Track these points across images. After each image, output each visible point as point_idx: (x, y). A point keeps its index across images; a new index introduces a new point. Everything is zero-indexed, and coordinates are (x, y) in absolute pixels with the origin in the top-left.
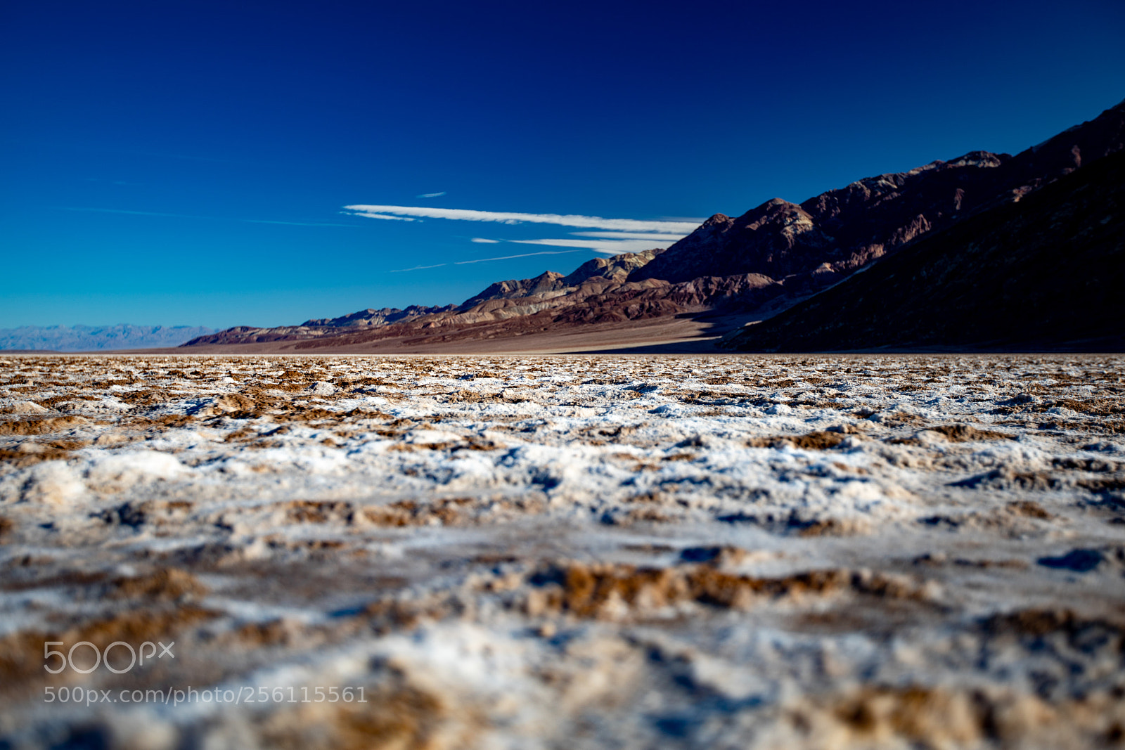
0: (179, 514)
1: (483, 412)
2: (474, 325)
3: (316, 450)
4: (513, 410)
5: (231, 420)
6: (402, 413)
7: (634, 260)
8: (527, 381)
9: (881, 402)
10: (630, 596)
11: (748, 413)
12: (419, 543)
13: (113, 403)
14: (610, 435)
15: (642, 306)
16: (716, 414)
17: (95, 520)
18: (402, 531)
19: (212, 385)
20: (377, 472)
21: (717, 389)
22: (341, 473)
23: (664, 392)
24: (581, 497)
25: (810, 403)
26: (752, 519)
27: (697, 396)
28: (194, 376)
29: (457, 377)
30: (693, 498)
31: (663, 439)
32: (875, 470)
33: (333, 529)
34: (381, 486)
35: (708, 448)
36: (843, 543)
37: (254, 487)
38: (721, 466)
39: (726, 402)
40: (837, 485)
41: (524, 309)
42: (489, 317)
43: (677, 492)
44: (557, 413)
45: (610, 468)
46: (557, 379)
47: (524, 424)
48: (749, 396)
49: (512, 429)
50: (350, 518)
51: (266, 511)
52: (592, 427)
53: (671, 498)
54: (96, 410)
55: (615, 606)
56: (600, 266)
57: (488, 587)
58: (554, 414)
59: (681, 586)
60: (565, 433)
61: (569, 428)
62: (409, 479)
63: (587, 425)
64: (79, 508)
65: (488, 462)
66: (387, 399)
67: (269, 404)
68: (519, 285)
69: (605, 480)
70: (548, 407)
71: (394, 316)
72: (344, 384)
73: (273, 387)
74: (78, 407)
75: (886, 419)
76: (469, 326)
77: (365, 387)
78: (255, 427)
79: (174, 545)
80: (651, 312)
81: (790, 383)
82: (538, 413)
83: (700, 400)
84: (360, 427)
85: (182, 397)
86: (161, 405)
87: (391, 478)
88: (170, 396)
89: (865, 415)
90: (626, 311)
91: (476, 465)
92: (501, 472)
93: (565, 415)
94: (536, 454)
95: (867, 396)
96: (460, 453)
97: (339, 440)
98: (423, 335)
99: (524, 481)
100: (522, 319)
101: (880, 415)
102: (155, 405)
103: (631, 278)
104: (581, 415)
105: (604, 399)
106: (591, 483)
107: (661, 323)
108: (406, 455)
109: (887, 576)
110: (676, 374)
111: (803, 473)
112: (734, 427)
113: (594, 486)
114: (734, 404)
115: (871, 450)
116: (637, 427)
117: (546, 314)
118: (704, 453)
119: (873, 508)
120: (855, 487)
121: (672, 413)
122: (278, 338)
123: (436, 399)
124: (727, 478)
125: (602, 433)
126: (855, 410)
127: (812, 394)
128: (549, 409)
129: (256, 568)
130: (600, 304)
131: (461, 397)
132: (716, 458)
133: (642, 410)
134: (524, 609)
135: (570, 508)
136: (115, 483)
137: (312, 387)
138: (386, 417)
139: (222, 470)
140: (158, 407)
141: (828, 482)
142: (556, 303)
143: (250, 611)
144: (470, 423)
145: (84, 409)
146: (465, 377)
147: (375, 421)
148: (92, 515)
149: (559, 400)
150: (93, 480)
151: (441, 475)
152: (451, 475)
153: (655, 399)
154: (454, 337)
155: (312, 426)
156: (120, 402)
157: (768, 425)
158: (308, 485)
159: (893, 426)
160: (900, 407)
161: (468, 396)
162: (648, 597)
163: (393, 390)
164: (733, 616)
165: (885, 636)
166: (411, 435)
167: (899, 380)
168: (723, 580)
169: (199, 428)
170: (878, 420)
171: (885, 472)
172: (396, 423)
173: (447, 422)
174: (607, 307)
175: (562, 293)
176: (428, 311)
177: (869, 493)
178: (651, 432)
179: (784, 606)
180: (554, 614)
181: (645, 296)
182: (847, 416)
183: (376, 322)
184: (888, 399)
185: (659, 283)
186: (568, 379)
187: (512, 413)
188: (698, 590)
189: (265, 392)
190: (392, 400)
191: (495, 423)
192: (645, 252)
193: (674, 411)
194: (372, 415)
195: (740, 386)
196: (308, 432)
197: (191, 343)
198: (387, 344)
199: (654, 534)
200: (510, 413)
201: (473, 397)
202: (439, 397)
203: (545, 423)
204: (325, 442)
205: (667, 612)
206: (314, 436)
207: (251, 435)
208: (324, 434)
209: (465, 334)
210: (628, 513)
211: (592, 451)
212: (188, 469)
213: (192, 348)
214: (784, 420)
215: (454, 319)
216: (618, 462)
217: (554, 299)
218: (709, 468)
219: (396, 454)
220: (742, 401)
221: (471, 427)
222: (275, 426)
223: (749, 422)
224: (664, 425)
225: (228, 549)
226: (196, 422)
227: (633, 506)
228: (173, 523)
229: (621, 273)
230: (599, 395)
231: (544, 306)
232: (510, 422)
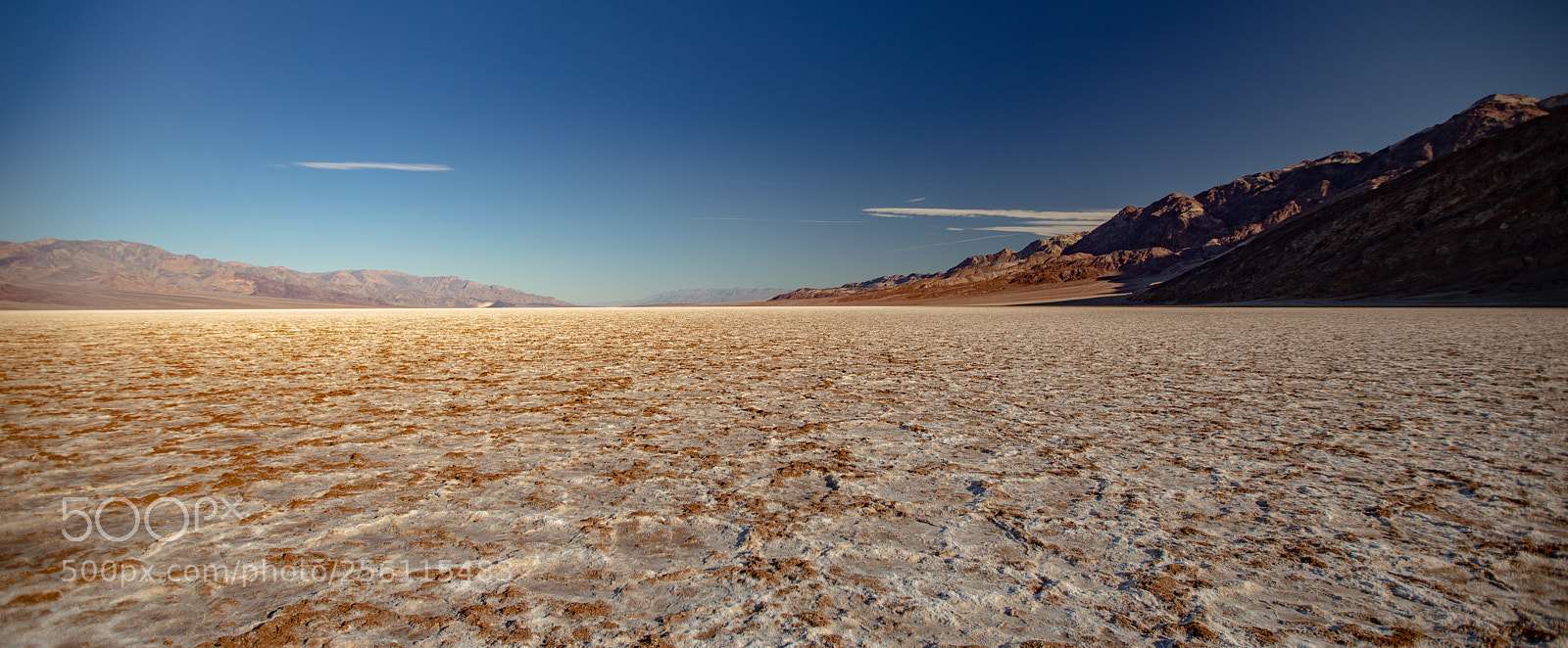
2: (955, 286)
7: (1067, 240)
15: (1073, 272)
41: (989, 275)
42: (965, 281)
56: (1042, 245)
68: (985, 259)
71: (901, 281)
76: (951, 286)
80: (1079, 276)
90: (1061, 276)
98: (920, 293)
100: (987, 282)
103: (1064, 253)
107: (1086, 284)
117: (1004, 278)
122: (827, 295)
130: (1042, 271)
142: (1011, 271)
154: (941, 294)
174: (1047, 273)
175: (1016, 263)
176: (923, 277)
181: (1074, 265)
183: (888, 284)
185: (1086, 255)
192: (1076, 234)
197: (774, 299)
198: (897, 298)
209: (948, 292)
213: (775, 302)
215: (942, 282)
217: (1010, 268)
229: (1058, 250)
231: (1003, 273)
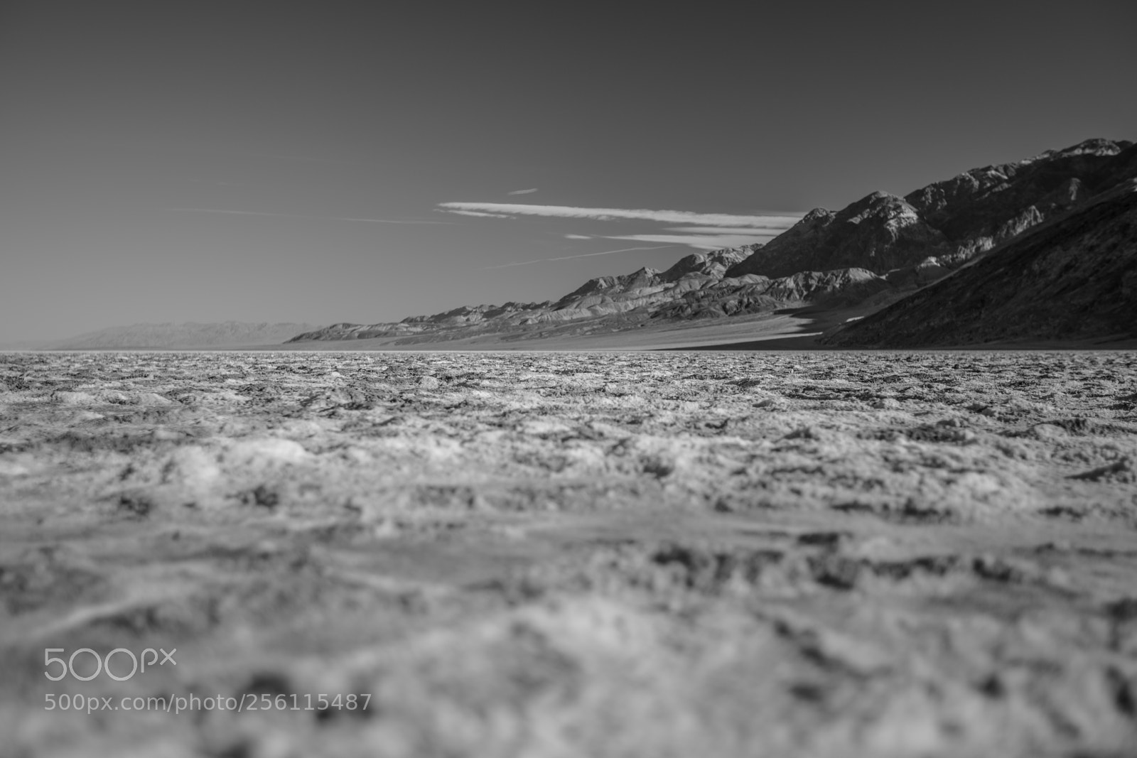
0: (310, 496)
1: (588, 405)
3: (432, 440)
4: (617, 403)
5: (345, 411)
6: (508, 406)
7: (732, 255)
8: (627, 376)
9: (993, 397)
10: (753, 574)
11: (855, 407)
12: (540, 526)
13: (230, 395)
14: (716, 427)
15: (741, 302)
16: (822, 408)
17: (232, 501)
18: (521, 515)
19: (320, 379)
20: (491, 460)
21: (822, 384)
22: (457, 461)
23: (767, 387)
24: (693, 484)
25: (919, 398)
26: (867, 508)
27: (801, 391)
28: (301, 371)
29: (557, 372)
30: (807, 487)
31: (770, 431)
32: (992, 463)
33: (455, 511)
34: (496, 473)
35: (817, 439)
36: (962, 531)
37: (376, 473)
38: (833, 457)
39: (831, 396)
40: (953, 476)
41: (622, 305)
42: (586, 314)
43: (789, 481)
44: (661, 406)
45: (721, 458)
46: (658, 374)
47: (629, 416)
48: (855, 391)
49: (618, 421)
50: (471, 502)
51: (391, 494)
52: (698, 420)
53: (784, 487)
54: (215, 402)
55: (738, 584)
56: (698, 262)
57: (614, 565)
58: (658, 408)
59: (803, 567)
60: (672, 425)
61: (674, 420)
62: (523, 467)
63: (693, 417)
64: (216, 490)
65: (599, 452)
66: (491, 393)
67: (379, 397)
68: (616, 281)
69: (717, 470)
70: (652, 400)
71: (491, 313)
72: (448, 379)
73: (380, 381)
74: (199, 399)
75: (1000, 413)
76: (566, 322)
77: (469, 381)
78: (369, 418)
79: (308, 524)
80: (749, 307)
81: (895, 379)
82: (642, 407)
83: (804, 394)
84: (469, 419)
85: (295, 390)
86: (276, 397)
87: (505, 466)
88: (283, 389)
89: (977, 409)
90: (724, 308)
91: (587, 454)
92: (612, 461)
93: (669, 408)
94: (646, 443)
95: (978, 391)
96: (572, 443)
97: (451, 431)
98: (520, 331)
99: (636, 470)
100: (619, 315)
101: (993, 409)
102: (270, 397)
103: (729, 274)
104: (686, 408)
105: (707, 394)
106: (701, 471)
107: (760, 319)
108: (518, 444)
109: (1011, 562)
110: (777, 369)
111: (917, 464)
112: (841, 421)
113: (705, 474)
114: (839, 399)
115: (986, 442)
116: (744, 419)
117: (643, 310)
118: (814, 444)
119: (991, 498)
120: (972, 478)
121: (778, 407)
122: (378, 335)
123: (539, 392)
124: (840, 468)
125: (708, 425)
126: (966, 405)
127: (920, 389)
128: (653, 403)
129: (386, 546)
130: (698, 300)
131: (564, 391)
132: (827, 449)
133: (746, 404)
134: (650, 586)
135: (684, 495)
136: (247, 468)
137: (417, 382)
138: (493, 409)
139: (344, 457)
140: (273, 399)
141: (943, 473)
142: (653, 299)
143: (388, 584)
144: (576, 415)
145: (205, 401)
146: (566, 372)
147: (483, 413)
148: (228, 497)
149: (661, 395)
150: (227, 464)
151: (554, 464)
152: (564, 464)
153: (761, 393)
154: (551, 333)
155: (423, 417)
156: (236, 394)
157: (877, 418)
158: (426, 470)
159: (1007, 421)
160: (1014, 401)
161: (570, 390)
162: (770, 576)
163: (497, 384)
164: (854, 597)
165: (1013, 618)
166: (521, 425)
167: (1010, 376)
168: (844, 563)
169: (315, 418)
170: (991, 414)
171: (1001, 464)
172: (504, 415)
173: (554, 414)
174: (705, 303)
175: (659, 289)
176: (525, 307)
177: (987, 484)
178: (757, 425)
179: (906, 588)
180: (680, 590)
181: (743, 292)
182: (959, 410)
183: (474, 318)
184: (1000, 394)
185: (758, 278)
186: (669, 374)
187: (616, 406)
188: (819, 572)
189: (372, 386)
190: (496, 394)
191: (601, 416)
192: (744, 248)
193: (779, 405)
194: (480, 407)
195: (844, 381)
196: (420, 423)
197: (295, 340)
198: (485, 340)
199: (769, 521)
200: (614, 406)
201: (575, 391)
202: (542, 391)
203: (651, 416)
204: (438, 432)
205: (788, 592)
206: (426, 427)
207: (365, 425)
208: (438, 424)
209: (562, 331)
210: (742, 501)
211: (700, 442)
212: (311, 456)
213: (293, 344)
214: (893, 413)
215: (550, 316)
216: (728, 452)
217: (652, 295)
218: (820, 459)
219: (508, 444)
220: (848, 396)
221: (577, 419)
222: (388, 417)
223: (857, 416)
224: (771, 418)
225: (360, 528)
226: (312, 413)
227: (747, 494)
228: (306, 504)
229: (719, 270)
230: (702, 389)
231: (641, 302)
232: (616, 415)
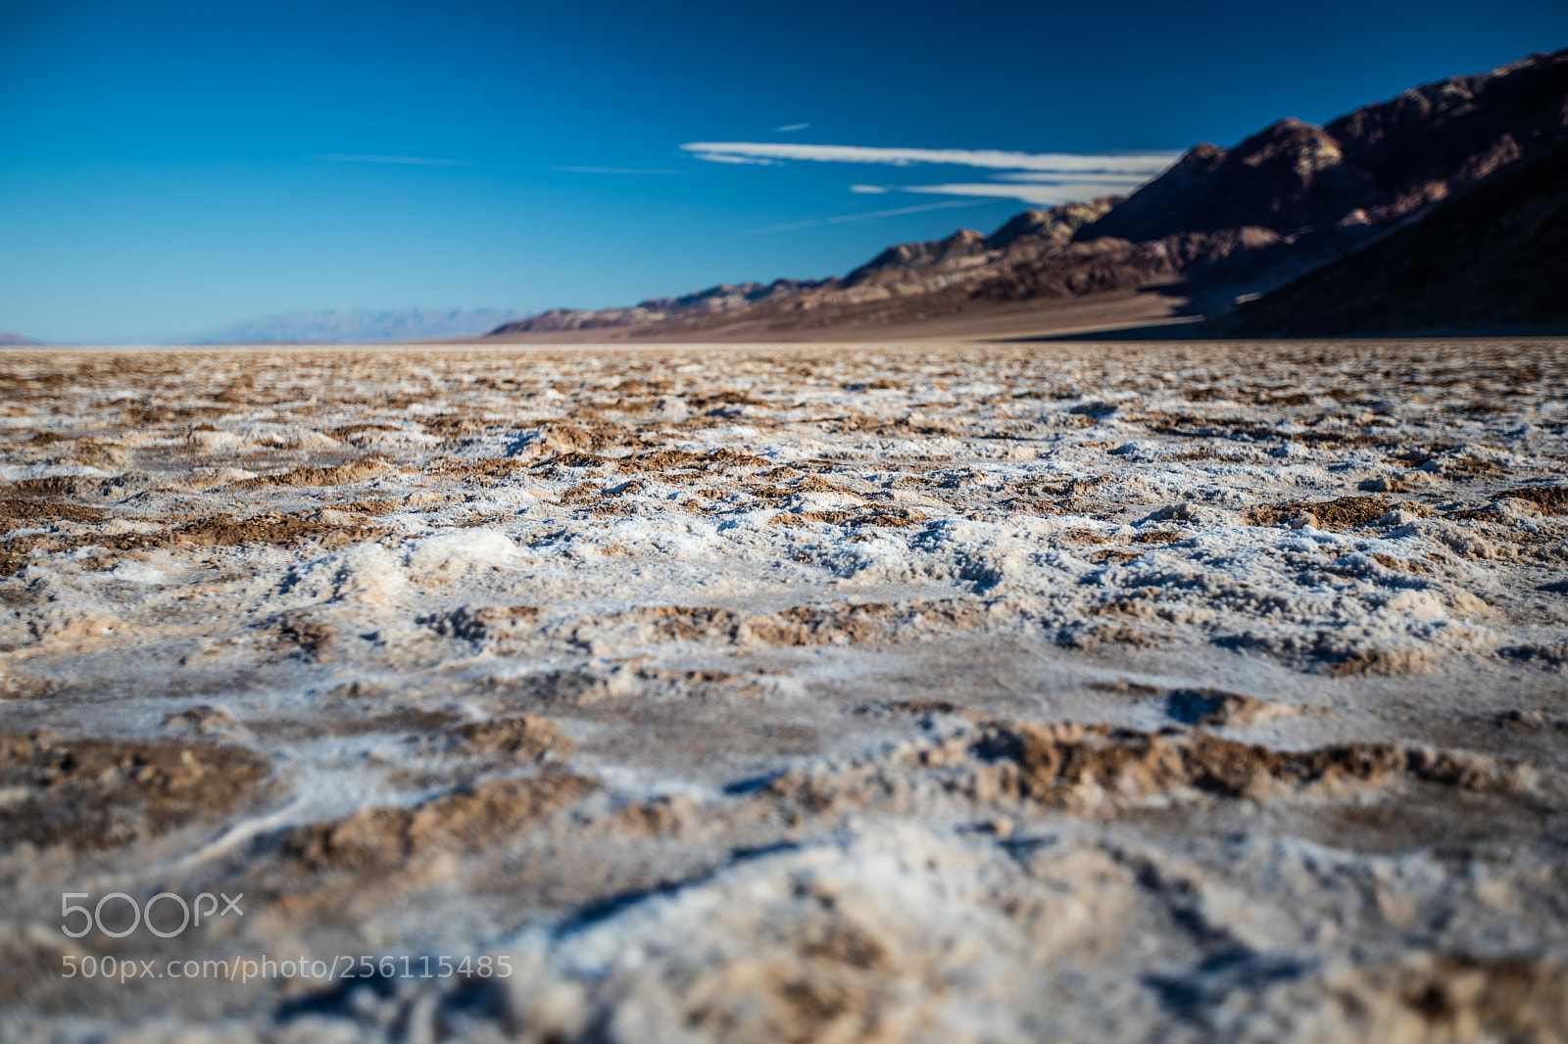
0: (524, 625)
1: (886, 451)
2: (863, 304)
3: (681, 518)
4: (925, 449)
5: (566, 468)
6: (780, 454)
7: (1080, 212)
8: (937, 395)
9: (1438, 433)
10: (1108, 777)
11: (1247, 455)
12: (825, 673)
13: (416, 433)
14: (1058, 493)
15: (1092, 277)
16: (1202, 455)
17: (424, 629)
18: (799, 651)
19: (532, 403)
20: (759, 555)
21: (1198, 410)
22: (713, 557)
23: (1127, 417)
24: (1030, 604)
25: (1333, 438)
26: (1263, 645)
27: (1173, 423)
28: (507, 386)
29: (844, 386)
30: (1180, 608)
31: (1131, 499)
32: (1435, 567)
33: (710, 651)
34: (765, 578)
35: (1196, 522)
36: (1390, 686)
37: (609, 580)
38: (1216, 554)
39: (1214, 432)
40: (1383, 592)
41: (930, 282)
42: (882, 293)
43: (1157, 598)
44: (984, 453)
45: (1065, 557)
46: (979, 390)
47: (942, 475)
48: (1247, 424)
49: (927, 482)
50: (733, 633)
51: (629, 621)
52: (1034, 482)
53: (1151, 608)
54: (397, 445)
55: (1089, 791)
56: (1034, 222)
57: (924, 758)
58: (980, 455)
59: (1176, 764)
60: (998, 489)
61: (1002, 482)
62: (801, 568)
63: (1026, 477)
64: (402, 609)
65: (902, 543)
66: (757, 430)
67: (609, 438)
68: (923, 250)
69: (1059, 575)
70: (972, 445)
71: (756, 294)
72: (700, 403)
73: (610, 407)
74: (375, 440)
75: (1447, 468)
76: (855, 305)
77: (722, 408)
78: (598, 481)
79: (524, 670)
80: (1103, 284)
81: (1303, 399)
82: (958, 454)
83: (1178, 429)
84: (729, 479)
85: (499, 424)
86: (475, 438)
87: (778, 565)
88: (484, 423)
89: (1416, 461)
90: (1070, 285)
91: (887, 548)
92: (920, 558)
93: (994, 455)
94: (965, 533)
95: (1417, 425)
96: (865, 530)
97: (705, 503)
98: (794, 319)
99: (951, 574)
100: (927, 295)
101: (1439, 463)
102: (467, 439)
103: (1077, 237)
104: (1017, 455)
105: (1045, 427)
106: (1039, 578)
107: (1117, 299)
108: (795, 531)
109: (1458, 755)
110: (1140, 380)
111: (1333, 571)
112: (1229, 482)
113: (1044, 584)
114: (1226, 437)
115: (1428, 532)
116: (1095, 482)
117: (959, 288)
118: (1189, 532)
119: (1434, 633)
120: (1408, 596)
121: (1141, 455)
122: (606, 324)
123: (820, 427)
124: (1225, 577)
125: (1047, 490)
126: (1401, 451)
127: (1336, 422)
128: (973, 447)
129: (623, 708)
130: (1034, 274)
131: (854, 425)
132: (1208, 541)
133: (1099, 450)
134: (971, 793)
135: (1016, 619)
136: (441, 573)
137: (659, 407)
138: (759, 461)
139: (567, 555)
140: (471, 441)
141: (1368, 587)
142: (973, 274)
143: (625, 778)
144: (871, 473)
145: (383, 443)
146: (855, 388)
147: (746, 471)
148: (420, 621)
149: (983, 428)
150: (415, 570)
151: (840, 562)
152: (857, 564)
153: (1117, 430)
154: (836, 321)
155: (668, 479)
156: (424, 432)
157: (1277, 477)
158: (674, 577)
159: (1457, 479)
160: (1469, 450)
161: (863, 424)
162: (1132, 777)
163: (763, 412)
164: (1246, 808)
165: (1459, 857)
166: (798, 498)
167: (1463, 393)
168: (1232, 750)
169: (528, 480)
170: (1435, 470)
171: (1450, 569)
172: (775, 472)
173: (840, 471)
174: (1043, 277)
175: (981, 259)
176: (801, 285)
177: (1428, 607)
178: (1114, 490)
179: (1315, 796)
180: (1009, 801)
181: (1095, 261)
182: (1390, 462)
183: (730, 300)
184: (1448, 428)
185: (1117, 243)
186: (994, 389)
187: (923, 453)
188: (1198, 771)
189: (600, 414)
190: (764, 430)
191: (904, 474)
192: (1098, 202)
193: (1144, 452)
194: (744, 460)
195: (1231, 404)
196: (667, 489)
197: (497, 331)
198: (747, 330)
199: (1129, 666)
200: (921, 454)
201: (869, 425)
202: (824, 424)
203: (972, 476)
204: (687, 504)
205: (1158, 801)
206: (673, 496)
207: (594, 493)
208: (688, 493)
209: (850, 317)
210: (1092, 632)
211: (1037, 525)
212: (524, 552)
214: (1298, 469)
215: (835, 297)
216: (1073, 545)
217: (972, 267)
218: (1198, 556)
219: (781, 529)
220: (1237, 432)
221: (872, 479)
222: (623, 479)
223: (1250, 474)
224: (1132, 480)
225: (591, 680)
226: (522, 469)
227: (1099, 620)
228: (518, 638)
229: (1064, 230)
230: (1038, 421)
231: (957, 278)
232: (923, 471)
